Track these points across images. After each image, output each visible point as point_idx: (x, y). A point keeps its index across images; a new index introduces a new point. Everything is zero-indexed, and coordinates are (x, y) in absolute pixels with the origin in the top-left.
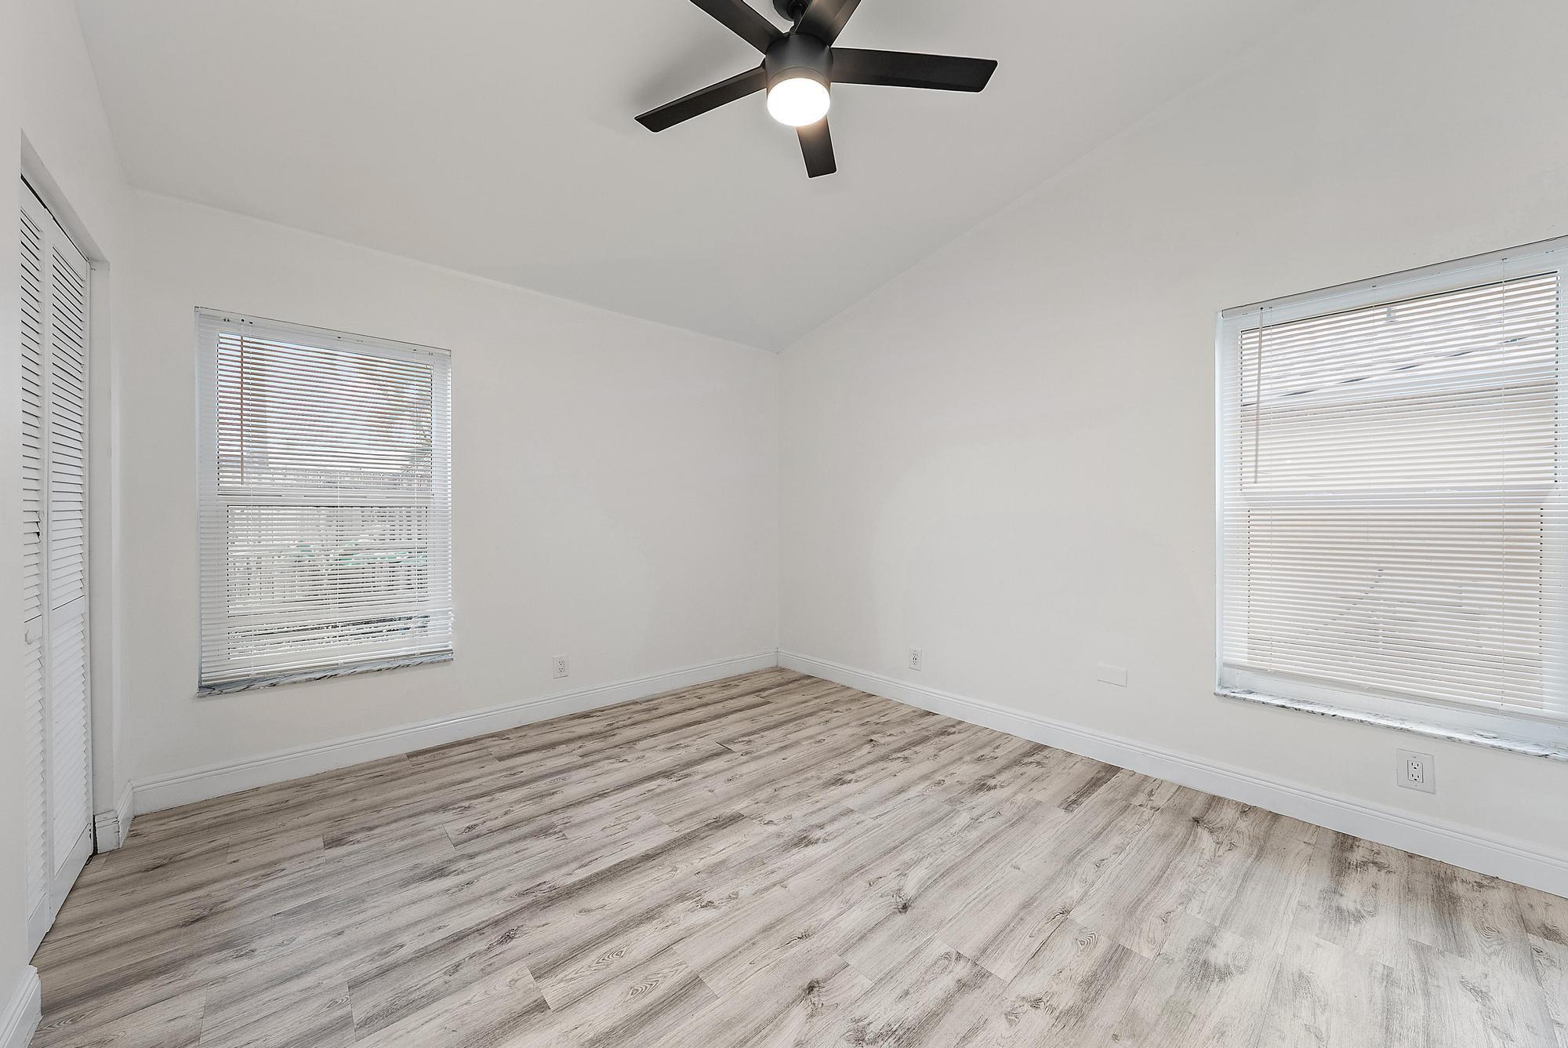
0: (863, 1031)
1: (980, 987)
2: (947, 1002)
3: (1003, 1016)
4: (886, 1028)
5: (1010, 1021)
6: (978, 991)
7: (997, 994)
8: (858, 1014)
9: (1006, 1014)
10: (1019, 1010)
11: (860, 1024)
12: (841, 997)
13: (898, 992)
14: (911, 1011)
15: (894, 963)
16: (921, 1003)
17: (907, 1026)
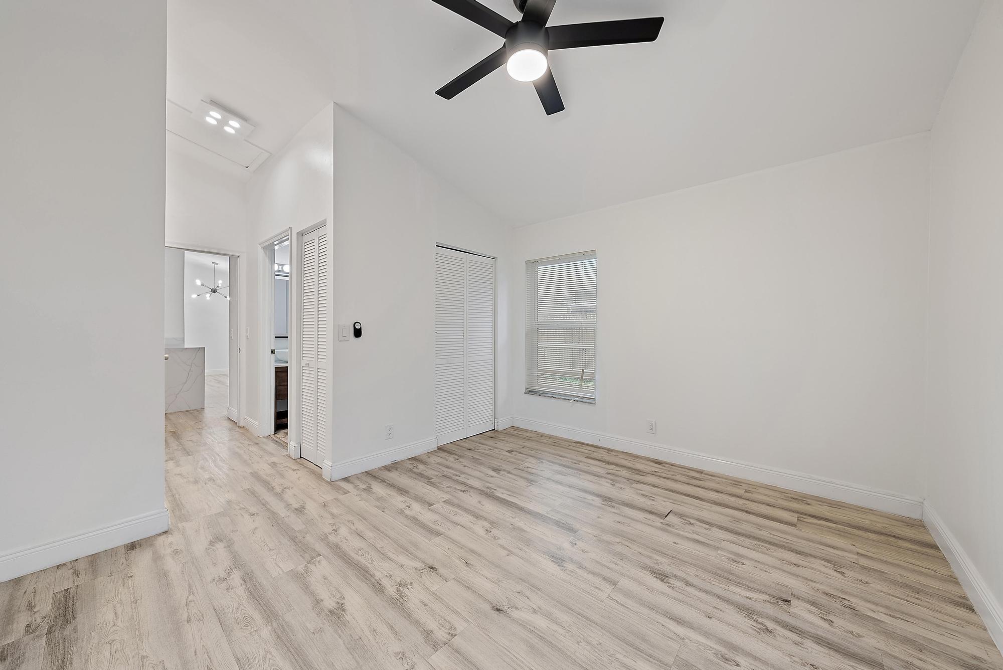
0: (405, 586)
1: (426, 643)
2: (417, 623)
3: (402, 651)
4: (404, 595)
5: (398, 654)
6: (423, 641)
7: (419, 651)
8: (415, 585)
9: (403, 652)
10: (405, 661)
11: (409, 586)
12: (426, 579)
13: (427, 602)
14: (413, 606)
15: (447, 601)
16: (418, 611)
17: (404, 603)
